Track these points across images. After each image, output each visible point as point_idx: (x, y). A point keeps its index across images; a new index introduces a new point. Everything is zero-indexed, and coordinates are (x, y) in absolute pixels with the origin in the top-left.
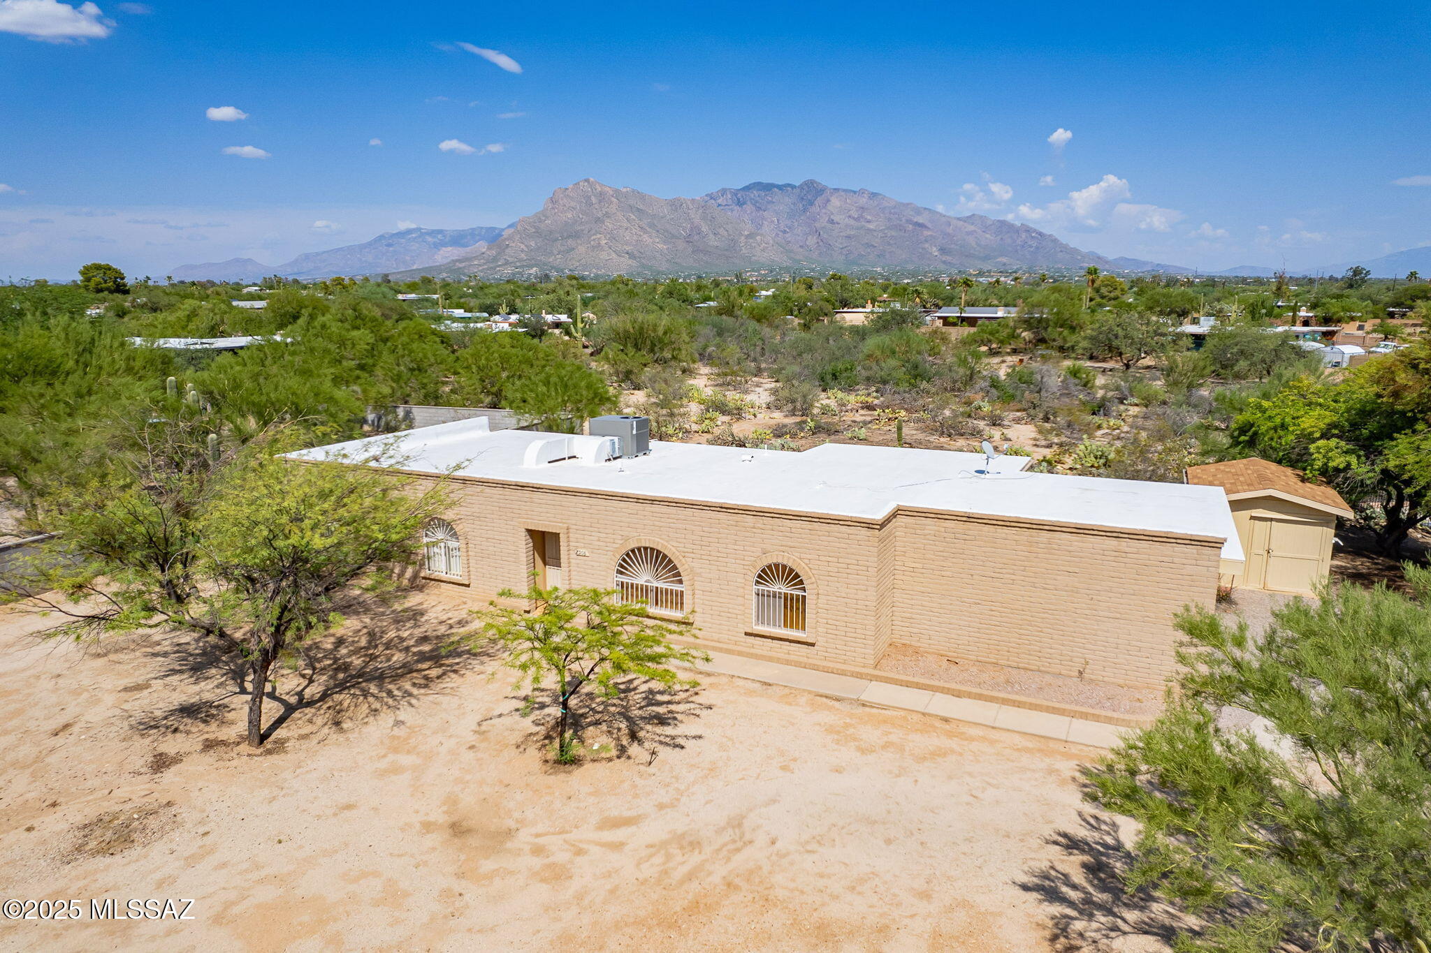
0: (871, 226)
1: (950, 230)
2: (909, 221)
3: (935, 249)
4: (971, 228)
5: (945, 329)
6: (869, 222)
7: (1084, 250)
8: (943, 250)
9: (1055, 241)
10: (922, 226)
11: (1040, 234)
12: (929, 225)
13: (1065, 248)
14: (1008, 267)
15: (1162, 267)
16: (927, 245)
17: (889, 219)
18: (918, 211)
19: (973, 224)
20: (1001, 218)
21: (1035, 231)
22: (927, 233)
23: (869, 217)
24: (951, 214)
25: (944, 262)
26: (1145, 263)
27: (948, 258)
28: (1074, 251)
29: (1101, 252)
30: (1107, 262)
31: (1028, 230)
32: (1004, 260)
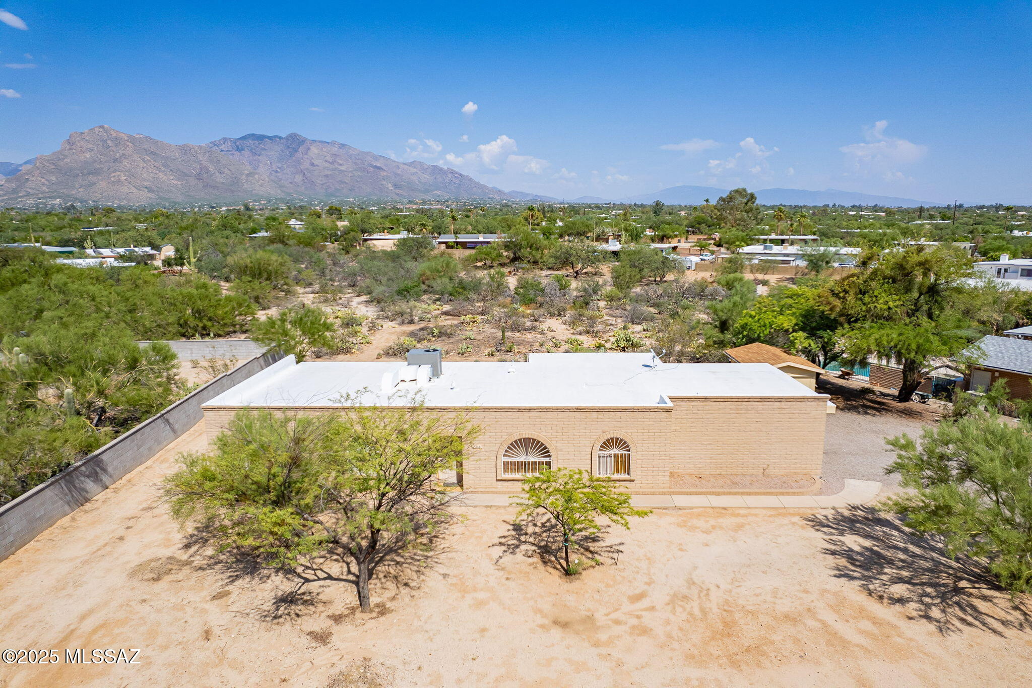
0: (343, 168)
1: (399, 172)
2: (370, 165)
3: (390, 185)
4: (415, 170)
5: (450, 251)
6: (341, 165)
7: (490, 186)
8: (396, 186)
9: (471, 180)
10: (379, 168)
11: (461, 175)
12: (384, 168)
13: (478, 185)
14: (441, 198)
15: (539, 197)
16: (384, 182)
17: (356, 163)
18: (376, 158)
19: (415, 167)
20: (435, 164)
21: (457, 173)
22: (383, 174)
23: (340, 162)
24: (401, 160)
25: (398, 194)
26: (528, 195)
27: (401, 192)
28: (483, 187)
29: (500, 187)
30: (505, 194)
31: (453, 172)
32: (438, 193)
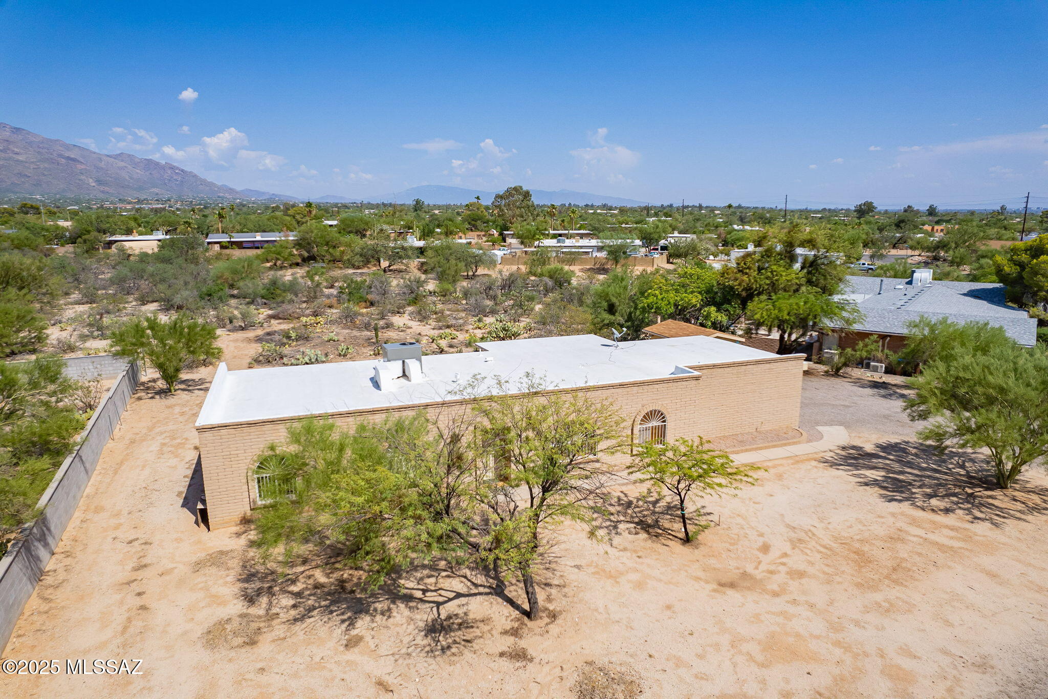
0: (21, 158)
1: (102, 165)
2: (60, 156)
3: (91, 180)
4: (122, 164)
6: (17, 154)
7: (219, 184)
8: (99, 182)
9: (195, 176)
10: (74, 160)
11: (182, 171)
12: (81, 160)
13: (204, 182)
14: (161, 197)
15: (276, 196)
16: (83, 177)
17: (39, 153)
18: (68, 147)
19: (122, 161)
20: (150, 157)
21: (178, 168)
22: (80, 167)
23: (16, 150)
24: (105, 152)
25: (103, 192)
26: (264, 193)
27: (107, 189)
28: (211, 185)
29: (231, 185)
30: (237, 192)
31: (172, 168)
32: (156, 190)
